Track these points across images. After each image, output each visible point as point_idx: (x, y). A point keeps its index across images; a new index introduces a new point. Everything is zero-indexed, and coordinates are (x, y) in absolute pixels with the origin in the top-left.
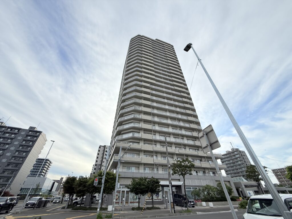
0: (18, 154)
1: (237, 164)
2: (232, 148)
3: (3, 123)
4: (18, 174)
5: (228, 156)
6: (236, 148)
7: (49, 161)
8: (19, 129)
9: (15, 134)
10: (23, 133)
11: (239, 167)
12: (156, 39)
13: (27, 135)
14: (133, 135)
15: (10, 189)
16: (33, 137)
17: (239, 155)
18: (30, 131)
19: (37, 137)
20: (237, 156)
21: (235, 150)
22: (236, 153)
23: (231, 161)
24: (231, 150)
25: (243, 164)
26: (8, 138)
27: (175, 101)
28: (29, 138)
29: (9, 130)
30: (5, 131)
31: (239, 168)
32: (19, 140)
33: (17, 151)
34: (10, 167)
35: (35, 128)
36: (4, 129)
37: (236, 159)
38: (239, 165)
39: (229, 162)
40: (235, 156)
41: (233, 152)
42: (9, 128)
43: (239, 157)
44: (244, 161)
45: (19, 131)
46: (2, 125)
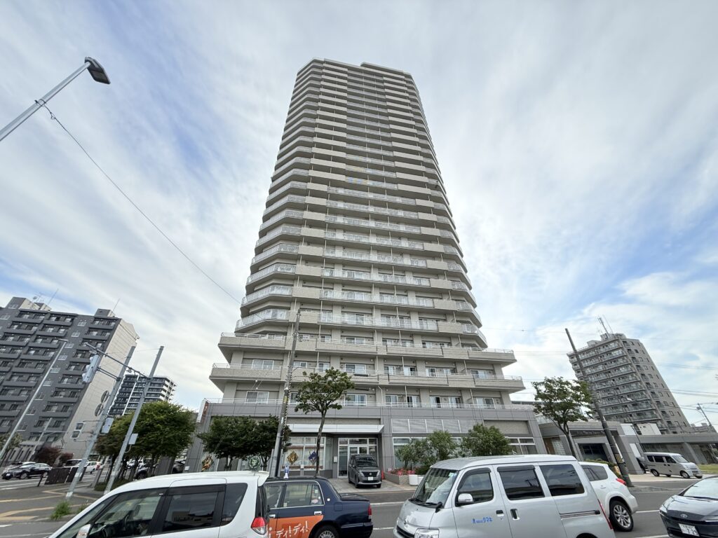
0: (74, 369)
1: (617, 373)
2: (604, 332)
3: (43, 304)
4: (77, 412)
5: (592, 353)
6: (615, 333)
7: (169, 381)
8: (73, 317)
9: (66, 327)
10: (82, 324)
11: (622, 382)
12: (364, 65)
13: (90, 328)
14: (275, 315)
15: (63, 442)
16: (102, 331)
17: (620, 351)
18: (96, 319)
19: (112, 330)
20: (616, 353)
21: (611, 338)
22: (613, 345)
23: (601, 368)
24: (599, 339)
25: (631, 374)
26: (53, 337)
27: (398, 223)
28: (95, 333)
29: (54, 318)
30: (45, 322)
31: (623, 385)
32: (74, 340)
33: (72, 363)
34: (61, 397)
35: (109, 311)
36: (42, 317)
37: (615, 362)
38: (623, 376)
39: (594, 371)
40: (611, 354)
41: (605, 345)
42: (53, 314)
43: (622, 357)
44: (634, 365)
45: (73, 320)
46: (41, 310)
